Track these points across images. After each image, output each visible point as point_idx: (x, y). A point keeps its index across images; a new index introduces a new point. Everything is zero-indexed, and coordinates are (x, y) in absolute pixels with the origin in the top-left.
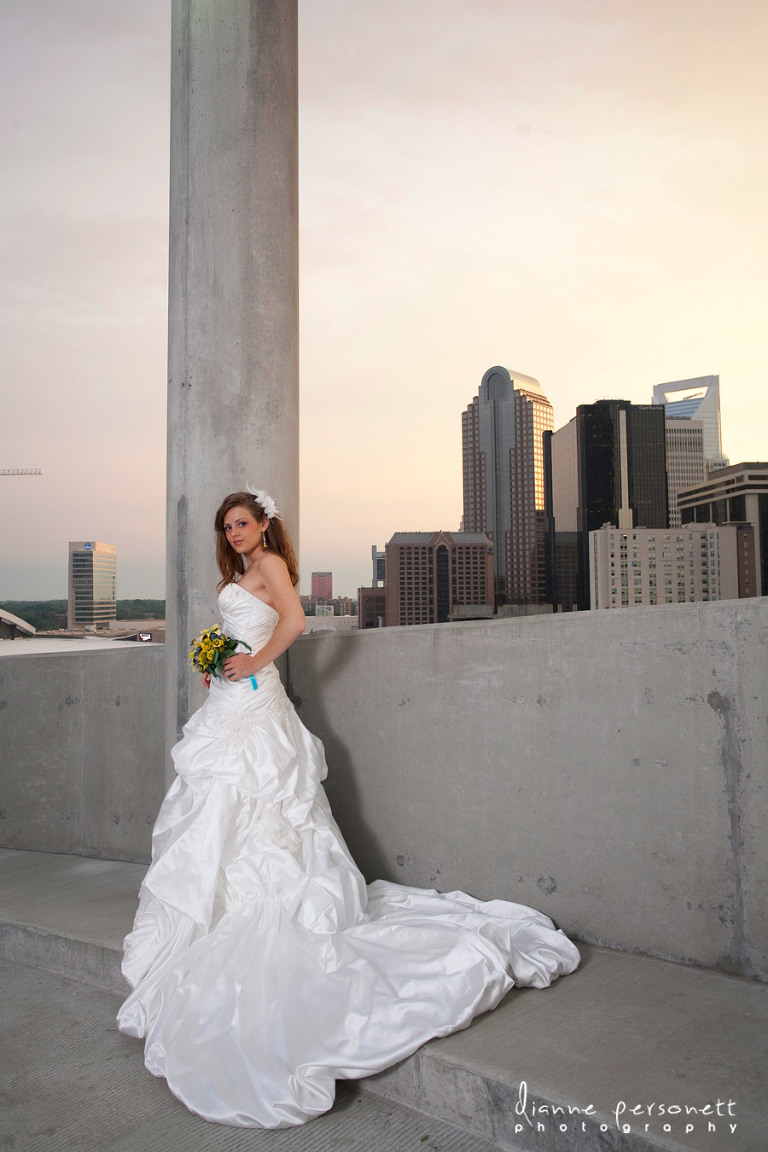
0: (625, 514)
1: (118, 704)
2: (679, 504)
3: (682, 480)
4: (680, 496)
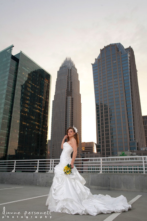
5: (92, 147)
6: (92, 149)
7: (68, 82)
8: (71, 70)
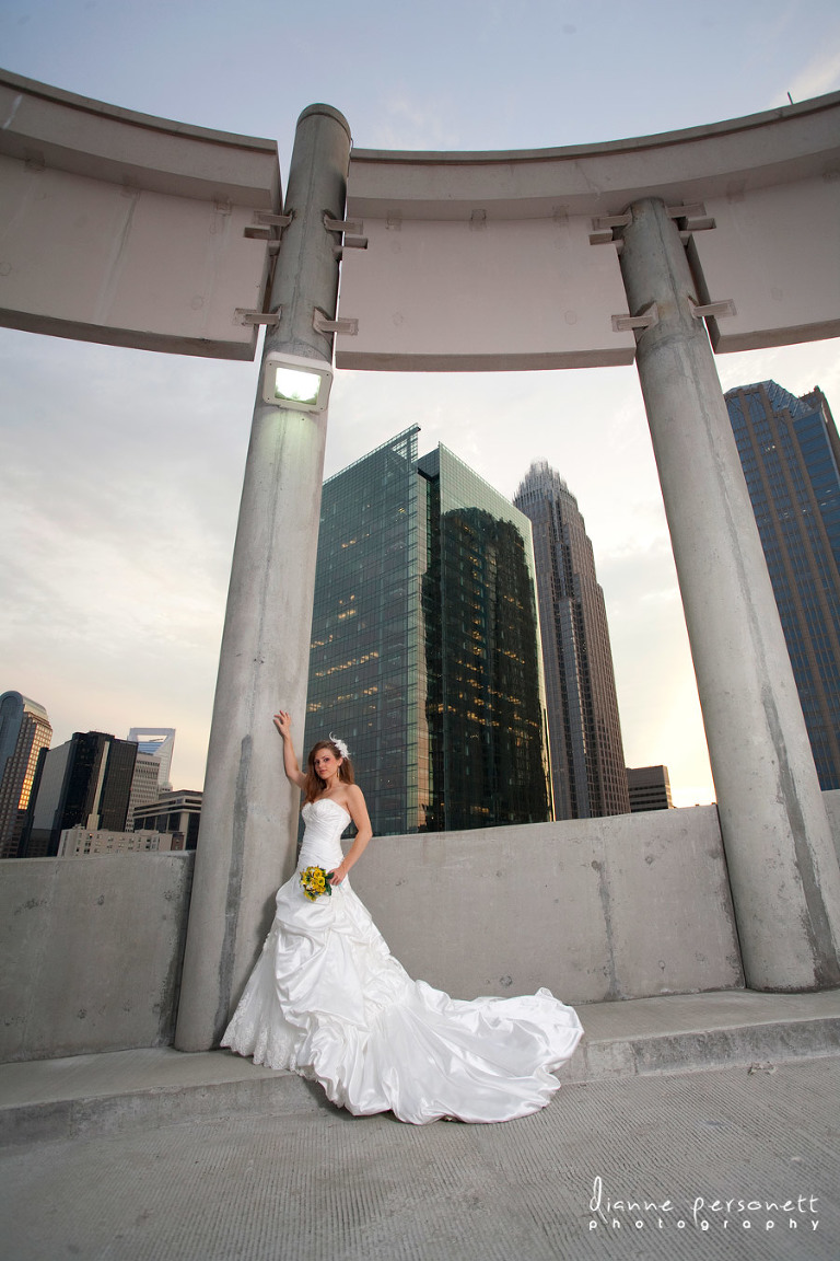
0: (94, 818)
1: (101, 904)
2: (134, 815)
3: (141, 796)
4: (136, 809)
5: (663, 786)
6: (664, 793)
7: (553, 548)
8: (558, 505)
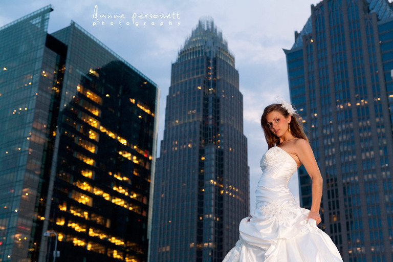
8: (215, 61)
